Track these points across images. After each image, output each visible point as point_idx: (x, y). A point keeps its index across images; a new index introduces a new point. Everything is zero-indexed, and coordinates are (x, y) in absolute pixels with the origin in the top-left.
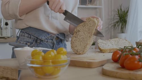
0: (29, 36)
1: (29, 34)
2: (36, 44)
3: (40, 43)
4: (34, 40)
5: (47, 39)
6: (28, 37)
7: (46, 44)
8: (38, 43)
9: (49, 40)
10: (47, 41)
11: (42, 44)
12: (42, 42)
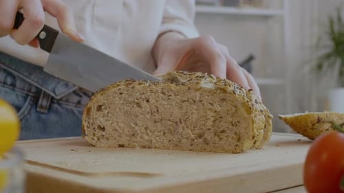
0: (9, 80)
1: (9, 74)
2: (33, 111)
4: (28, 95)
5: (78, 95)
6: (5, 83)
8: (42, 107)
10: (79, 103)
11: (56, 112)
12: (59, 104)
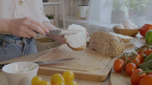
2: (1, 47)
3: (6, 46)
7: (14, 46)
8: (4, 45)
9: (17, 40)
10: (15, 42)
11: (8, 46)
12: (9, 44)
